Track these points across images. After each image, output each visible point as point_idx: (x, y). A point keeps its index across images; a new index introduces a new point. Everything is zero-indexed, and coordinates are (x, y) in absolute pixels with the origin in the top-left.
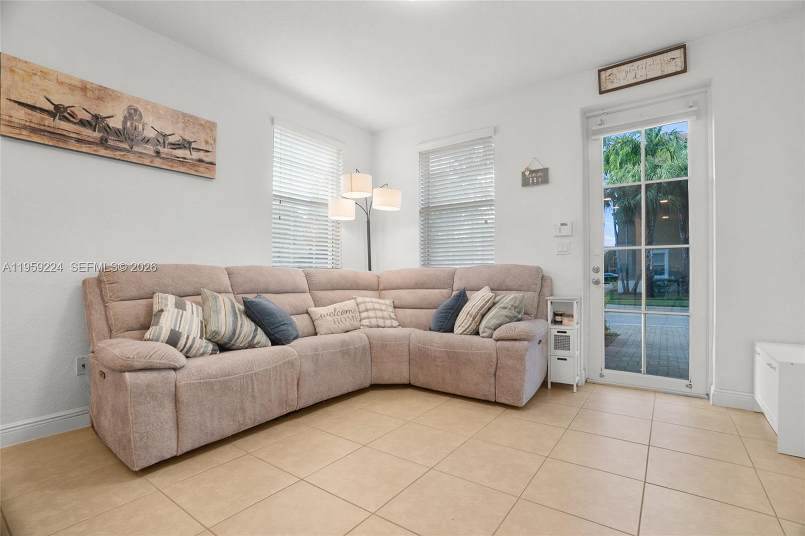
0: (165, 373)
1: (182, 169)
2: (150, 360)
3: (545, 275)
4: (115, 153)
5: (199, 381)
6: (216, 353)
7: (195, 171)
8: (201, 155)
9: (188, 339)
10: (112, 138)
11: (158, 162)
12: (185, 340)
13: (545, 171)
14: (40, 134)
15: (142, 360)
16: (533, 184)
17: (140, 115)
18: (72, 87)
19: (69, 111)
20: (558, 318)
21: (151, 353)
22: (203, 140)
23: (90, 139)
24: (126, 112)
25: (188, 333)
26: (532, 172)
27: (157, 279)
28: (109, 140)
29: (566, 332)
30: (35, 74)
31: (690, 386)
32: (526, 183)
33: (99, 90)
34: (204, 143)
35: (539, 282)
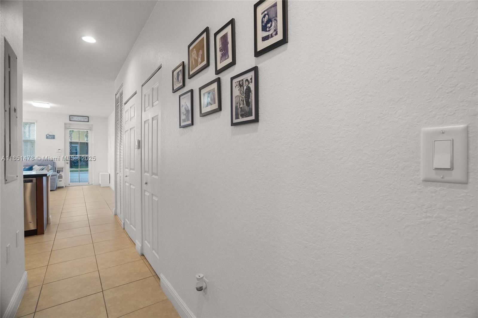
13: (54, 136)
16: (50, 138)
20: (58, 172)
26: (49, 135)
29: (61, 175)
31: (89, 183)
32: (47, 138)
35: (53, 163)
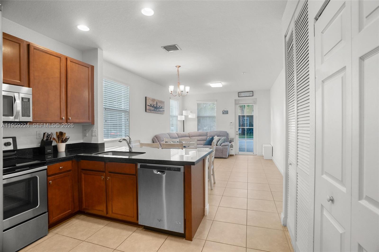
3: (227, 133)
13: (227, 111)
16: (225, 114)
18: (152, 100)
20: (230, 142)
26: (224, 111)
29: (232, 145)
31: (253, 153)
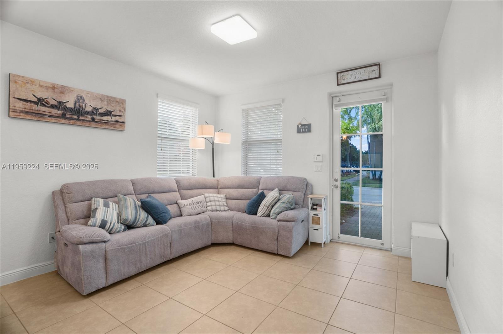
0: (99, 245)
1: (107, 127)
2: (92, 238)
3: (309, 182)
4: (70, 121)
5: (117, 248)
6: (126, 231)
7: (114, 127)
8: (117, 118)
9: (111, 224)
10: (68, 113)
11: (93, 124)
12: (109, 224)
13: (309, 125)
14: (30, 115)
15: (88, 238)
16: (303, 132)
17: (84, 100)
18: (47, 88)
19: (45, 101)
20: (315, 207)
21: (93, 235)
22: (118, 110)
23: (56, 115)
24: (76, 98)
25: (111, 221)
26: (302, 125)
27: (93, 190)
28: (67, 115)
29: (318, 215)
30: (28, 83)
31: (382, 244)
32: (299, 131)
33: (62, 88)
34: (118, 112)
35: (305, 187)
